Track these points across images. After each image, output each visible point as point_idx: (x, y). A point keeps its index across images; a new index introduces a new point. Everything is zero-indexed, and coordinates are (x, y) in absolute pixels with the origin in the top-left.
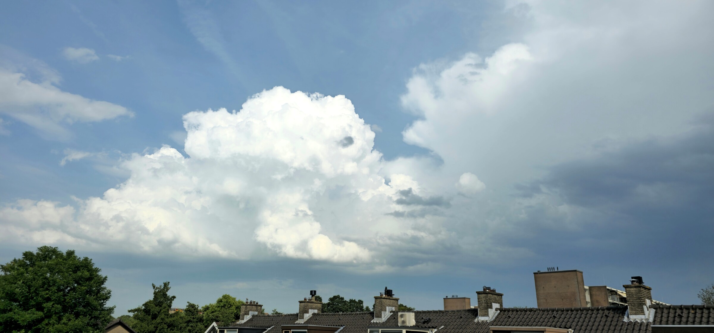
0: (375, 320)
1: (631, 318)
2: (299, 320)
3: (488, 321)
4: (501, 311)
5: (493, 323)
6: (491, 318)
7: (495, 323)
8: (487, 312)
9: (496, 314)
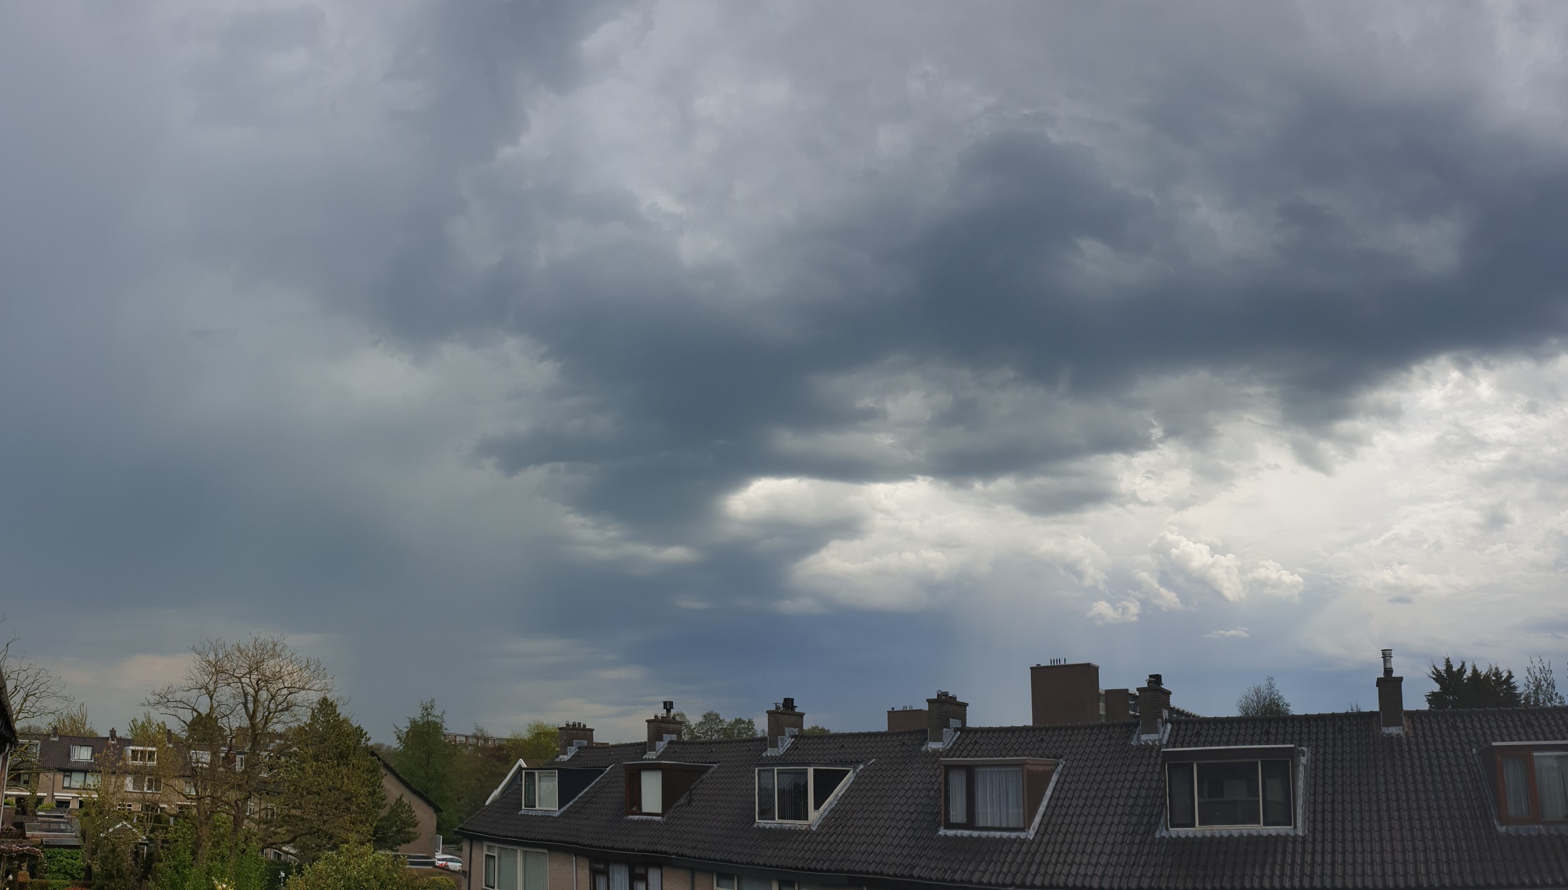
0: (770, 752)
1: (1142, 738)
2: (648, 753)
3: (941, 750)
4: (962, 733)
5: (948, 753)
6: (946, 745)
7: (951, 754)
8: (941, 734)
9: (955, 739)
